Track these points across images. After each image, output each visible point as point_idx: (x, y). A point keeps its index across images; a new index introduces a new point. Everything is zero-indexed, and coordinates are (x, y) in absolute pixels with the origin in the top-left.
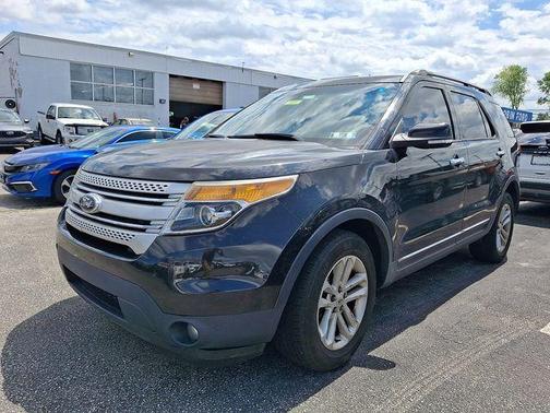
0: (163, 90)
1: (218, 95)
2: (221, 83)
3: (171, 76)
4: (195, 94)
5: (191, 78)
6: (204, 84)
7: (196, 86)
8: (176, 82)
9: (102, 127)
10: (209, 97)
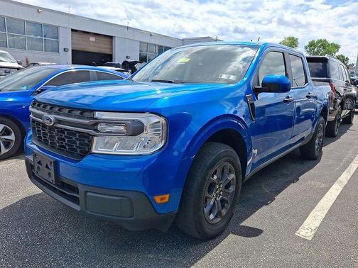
0: (66, 41)
1: (109, 46)
2: (111, 37)
3: (72, 30)
4: (92, 45)
5: (88, 33)
6: (98, 38)
7: (92, 39)
8: (77, 35)
9: (18, 69)
10: (102, 48)
